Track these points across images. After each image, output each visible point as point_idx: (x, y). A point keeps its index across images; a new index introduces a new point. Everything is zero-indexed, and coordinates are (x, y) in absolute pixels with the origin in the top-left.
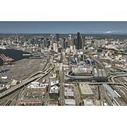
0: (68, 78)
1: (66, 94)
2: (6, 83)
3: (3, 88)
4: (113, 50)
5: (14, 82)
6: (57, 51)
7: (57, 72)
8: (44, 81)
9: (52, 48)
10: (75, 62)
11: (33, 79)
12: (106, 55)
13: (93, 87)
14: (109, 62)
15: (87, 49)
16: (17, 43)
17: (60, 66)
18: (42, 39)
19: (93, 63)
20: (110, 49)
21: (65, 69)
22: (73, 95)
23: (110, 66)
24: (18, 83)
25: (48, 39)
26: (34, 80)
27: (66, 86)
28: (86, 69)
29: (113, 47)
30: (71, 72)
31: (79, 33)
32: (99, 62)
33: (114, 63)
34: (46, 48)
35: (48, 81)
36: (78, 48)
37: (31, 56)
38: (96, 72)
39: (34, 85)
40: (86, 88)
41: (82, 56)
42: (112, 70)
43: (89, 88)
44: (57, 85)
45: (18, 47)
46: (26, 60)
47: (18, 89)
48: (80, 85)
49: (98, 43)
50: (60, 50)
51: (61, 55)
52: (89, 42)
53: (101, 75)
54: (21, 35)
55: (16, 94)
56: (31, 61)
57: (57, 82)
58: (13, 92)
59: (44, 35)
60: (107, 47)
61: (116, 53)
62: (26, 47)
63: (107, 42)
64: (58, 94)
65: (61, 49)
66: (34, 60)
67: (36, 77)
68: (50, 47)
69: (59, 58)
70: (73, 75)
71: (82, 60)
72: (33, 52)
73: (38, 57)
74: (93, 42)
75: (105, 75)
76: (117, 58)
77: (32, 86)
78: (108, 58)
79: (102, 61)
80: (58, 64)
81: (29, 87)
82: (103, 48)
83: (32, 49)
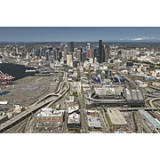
0: (91, 103)
1: (89, 124)
2: (7, 109)
3: (3, 117)
4: (148, 63)
5: (18, 108)
6: (71, 65)
7: (75, 94)
8: (58, 107)
9: (65, 62)
10: (99, 81)
11: (43, 103)
12: (139, 70)
13: (126, 114)
14: (143, 79)
15: (112, 62)
16: (16, 55)
17: (78, 86)
18: (51, 49)
19: (123, 81)
20: (143, 62)
21: (85, 90)
22: (99, 126)
23: (146, 85)
24: (23, 110)
25: (58, 49)
26: (44, 106)
27: (89, 113)
29: (147, 60)
30: (94, 94)
31: (101, 41)
32: (130, 80)
33: (150, 81)
34: (57, 62)
35: (63, 106)
36: (100, 61)
37: (37, 72)
38: (128, 93)
39: (46, 113)
40: (116, 116)
41: (106, 72)
42: (149, 90)
43: (121, 116)
44: (77, 112)
46: (30, 77)
47: (24, 118)
48: (108, 111)
50: (75, 64)
51: (78, 70)
52: (113, 53)
54: (22, 44)
55: (22, 124)
56: (38, 80)
57: (77, 108)
58: (17, 122)
59: (52, 43)
60: (139, 59)
61: (152, 67)
62: (29, 60)
63: (138, 53)
64: (80, 125)
65: (78, 62)
66: (42, 78)
67: (47, 101)
68: (62, 60)
69: (75, 74)
70: (97, 97)
71: (106, 77)
72: (39, 67)
73: (47, 74)
74: (120, 53)
75: (141, 98)
76: (154, 74)
77: (44, 114)
78: (141, 74)
79: (133, 78)
80: (75, 83)
81: (38, 115)
82: (134, 61)
83: (38, 63)
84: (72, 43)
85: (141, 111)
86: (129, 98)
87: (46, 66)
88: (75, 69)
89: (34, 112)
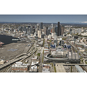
0: (46, 60)
5: (2, 61)
6: (40, 37)
8: (26, 61)
9: (37, 35)
10: (54, 47)
11: (18, 59)
12: (81, 41)
13: (67, 67)
14: (83, 47)
16: (8, 30)
18: (29, 27)
19: (69, 47)
20: (85, 36)
21: (45, 52)
23: (84, 50)
25: (34, 27)
26: (18, 61)
27: (44, 66)
28: (62, 52)
30: (50, 55)
31: (59, 23)
32: (74, 47)
34: (32, 35)
35: (30, 61)
36: (58, 35)
37: (19, 41)
39: (18, 65)
40: (61, 68)
41: (60, 41)
42: (85, 53)
43: (63, 68)
45: (9, 33)
46: (14, 44)
47: (5, 67)
48: (56, 65)
49: (76, 31)
53: (74, 58)
57: (37, 63)
60: (82, 34)
63: (83, 30)
65: (44, 35)
66: (21, 44)
67: (20, 58)
68: (35, 33)
71: (60, 45)
73: (25, 42)
74: (71, 30)
75: (77, 58)
77: (16, 65)
79: (77, 46)
80: (40, 48)
82: (79, 36)
83: (21, 35)
85: (77, 66)
87: (25, 37)
88: (42, 39)
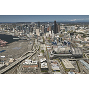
0: (52, 56)
1: (53, 68)
3: (4, 65)
4: (82, 33)
6: (39, 35)
7: (43, 51)
8: (34, 58)
9: (35, 33)
10: (56, 44)
12: (77, 37)
13: (73, 62)
15: (61, 33)
16: (7, 29)
17: (44, 47)
19: (69, 44)
20: (79, 33)
21: (48, 49)
22: (59, 69)
24: (14, 61)
25: (31, 26)
27: (52, 62)
28: (64, 49)
30: (54, 51)
31: (55, 21)
32: (73, 43)
34: (31, 33)
35: (37, 58)
36: (55, 33)
38: (73, 50)
40: (68, 63)
42: (84, 49)
43: (70, 63)
44: (46, 61)
46: (17, 42)
48: (63, 60)
49: (70, 28)
50: (41, 34)
51: (43, 38)
52: (62, 28)
53: (77, 53)
55: (14, 69)
56: (21, 44)
57: (45, 59)
58: (12, 68)
59: (26, 23)
60: (77, 31)
61: (84, 36)
62: (14, 32)
66: (23, 42)
67: (27, 56)
69: (42, 40)
70: (56, 53)
71: (59, 42)
72: (21, 36)
73: (26, 40)
74: (66, 28)
75: (81, 53)
76: (86, 39)
77: (26, 63)
78: (79, 40)
79: (75, 42)
80: (42, 45)
81: (24, 64)
82: (74, 32)
83: (20, 34)
84: (39, 23)
85: (81, 60)
86: (74, 53)
87: (25, 35)
88: (41, 37)
89: (21, 62)
